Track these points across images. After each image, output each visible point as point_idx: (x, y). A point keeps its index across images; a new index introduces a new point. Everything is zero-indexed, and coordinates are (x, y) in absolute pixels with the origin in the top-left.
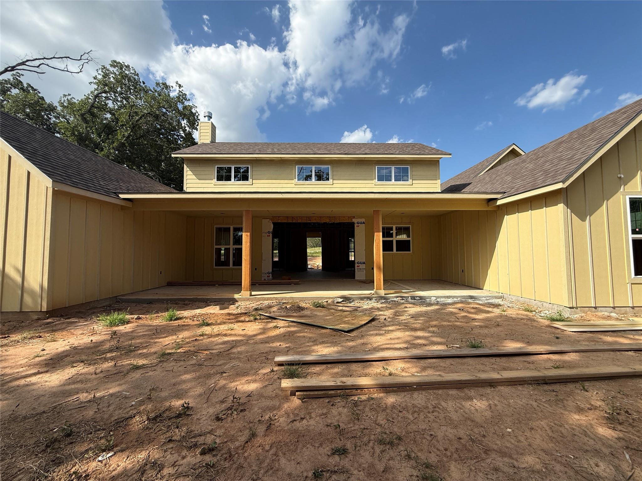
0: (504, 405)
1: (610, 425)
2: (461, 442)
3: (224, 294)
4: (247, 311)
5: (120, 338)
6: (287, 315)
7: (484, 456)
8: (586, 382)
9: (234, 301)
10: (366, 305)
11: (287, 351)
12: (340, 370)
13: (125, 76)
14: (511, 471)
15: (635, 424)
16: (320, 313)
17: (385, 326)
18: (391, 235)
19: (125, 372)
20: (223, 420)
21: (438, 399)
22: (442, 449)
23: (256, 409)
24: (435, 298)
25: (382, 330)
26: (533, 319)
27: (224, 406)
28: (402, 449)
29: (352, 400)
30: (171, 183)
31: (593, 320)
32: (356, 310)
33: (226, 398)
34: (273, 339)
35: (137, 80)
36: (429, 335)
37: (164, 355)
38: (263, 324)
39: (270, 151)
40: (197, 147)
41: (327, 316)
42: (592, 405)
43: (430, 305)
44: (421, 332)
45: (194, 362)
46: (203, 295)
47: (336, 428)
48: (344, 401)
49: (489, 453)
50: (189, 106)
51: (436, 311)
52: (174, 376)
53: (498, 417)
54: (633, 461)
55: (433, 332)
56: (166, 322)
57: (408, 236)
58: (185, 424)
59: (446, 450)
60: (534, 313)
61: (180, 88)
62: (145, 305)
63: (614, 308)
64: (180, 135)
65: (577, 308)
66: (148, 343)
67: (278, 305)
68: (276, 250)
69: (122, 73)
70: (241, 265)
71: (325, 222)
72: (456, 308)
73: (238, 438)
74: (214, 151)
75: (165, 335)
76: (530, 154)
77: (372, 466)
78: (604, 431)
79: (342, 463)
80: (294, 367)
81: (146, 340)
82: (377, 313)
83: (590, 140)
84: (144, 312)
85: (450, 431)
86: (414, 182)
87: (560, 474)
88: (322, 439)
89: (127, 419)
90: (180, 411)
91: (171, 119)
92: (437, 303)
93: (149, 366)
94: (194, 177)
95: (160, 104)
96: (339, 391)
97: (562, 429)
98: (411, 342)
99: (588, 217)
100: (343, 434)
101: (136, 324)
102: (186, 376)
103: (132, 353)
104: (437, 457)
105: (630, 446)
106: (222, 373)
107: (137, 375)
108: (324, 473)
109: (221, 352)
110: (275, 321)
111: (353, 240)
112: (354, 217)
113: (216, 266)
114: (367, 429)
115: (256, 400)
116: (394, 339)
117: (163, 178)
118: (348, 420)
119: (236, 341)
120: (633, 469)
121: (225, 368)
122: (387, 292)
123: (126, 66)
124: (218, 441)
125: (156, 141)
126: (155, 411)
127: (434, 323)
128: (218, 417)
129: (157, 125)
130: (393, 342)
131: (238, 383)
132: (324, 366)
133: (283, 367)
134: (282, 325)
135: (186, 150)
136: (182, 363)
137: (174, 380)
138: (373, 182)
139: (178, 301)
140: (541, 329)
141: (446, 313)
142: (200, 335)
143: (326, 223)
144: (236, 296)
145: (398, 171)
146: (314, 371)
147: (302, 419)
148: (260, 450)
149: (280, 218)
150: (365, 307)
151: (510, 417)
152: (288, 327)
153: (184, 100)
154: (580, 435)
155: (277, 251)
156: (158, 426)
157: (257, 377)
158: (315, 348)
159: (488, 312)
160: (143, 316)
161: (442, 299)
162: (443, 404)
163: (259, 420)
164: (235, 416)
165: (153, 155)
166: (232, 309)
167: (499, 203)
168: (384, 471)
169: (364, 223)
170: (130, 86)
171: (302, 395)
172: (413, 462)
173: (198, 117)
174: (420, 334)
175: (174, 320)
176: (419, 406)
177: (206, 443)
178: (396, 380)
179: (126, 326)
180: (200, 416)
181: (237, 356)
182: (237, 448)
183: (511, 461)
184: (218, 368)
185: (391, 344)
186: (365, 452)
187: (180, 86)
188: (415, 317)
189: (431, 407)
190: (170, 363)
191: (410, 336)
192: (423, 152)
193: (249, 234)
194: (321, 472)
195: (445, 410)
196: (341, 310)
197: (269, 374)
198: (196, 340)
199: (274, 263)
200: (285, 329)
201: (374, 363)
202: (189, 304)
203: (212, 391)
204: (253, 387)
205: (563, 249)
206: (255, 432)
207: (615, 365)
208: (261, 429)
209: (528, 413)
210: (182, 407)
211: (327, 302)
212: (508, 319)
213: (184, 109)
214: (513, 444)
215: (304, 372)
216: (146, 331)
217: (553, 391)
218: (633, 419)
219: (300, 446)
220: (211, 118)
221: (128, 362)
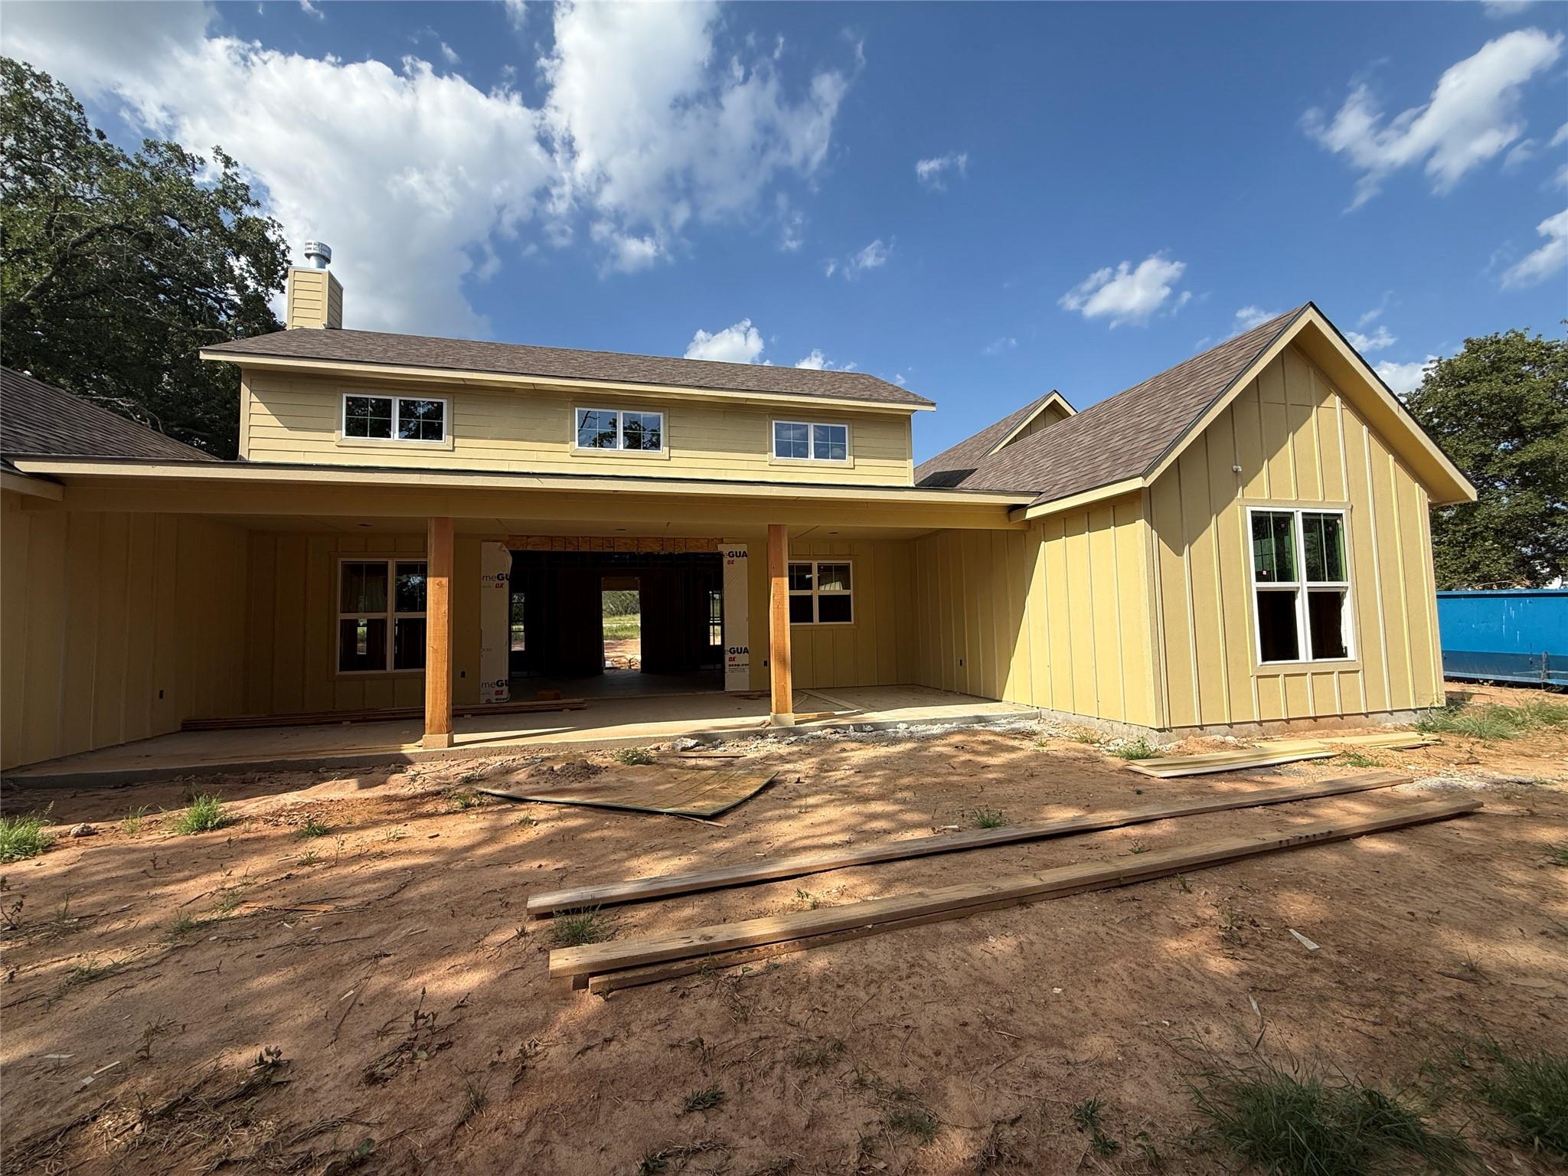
0: (1047, 942)
1: (1226, 951)
2: (966, 1033)
3: (372, 745)
4: (442, 787)
5: (23, 896)
6: (555, 788)
7: (1011, 1052)
8: (1188, 874)
9: (401, 763)
10: (754, 750)
11: (560, 880)
12: (696, 909)
13: (33, 107)
14: (1063, 1072)
15: (1264, 944)
16: (642, 778)
17: (800, 796)
18: (808, 585)
19: (51, 994)
20: (387, 1079)
21: (918, 947)
22: (931, 1053)
23: (482, 1037)
24: (905, 726)
25: (794, 807)
26: (1097, 758)
27: (387, 1044)
28: (847, 1068)
29: (730, 976)
30: (193, 434)
31: (1199, 753)
32: (730, 764)
33: (392, 1021)
34: (519, 852)
35: (75, 122)
36: (896, 808)
37: (184, 929)
38: (489, 817)
39: (502, 364)
40: (285, 338)
41: (658, 784)
42: (1199, 918)
43: (895, 741)
44: (879, 803)
45: (286, 938)
46: (303, 752)
47: (694, 1049)
48: (709, 983)
49: (1022, 1044)
50: (257, 220)
51: (909, 755)
52: (223, 985)
53: (1036, 967)
54: (1263, 1011)
55: (904, 802)
56: (187, 837)
57: (846, 587)
58: (271, 1111)
59: (938, 1054)
60: (1097, 745)
61: (226, 167)
62: (105, 793)
63: (1231, 725)
64: (228, 300)
65: (1170, 730)
66: (127, 902)
67: (529, 765)
68: (517, 622)
69: (21, 95)
70: (424, 666)
71: (649, 550)
72: (949, 745)
73: (435, 1118)
74: (339, 354)
75: (187, 873)
76: (1085, 416)
77: (782, 1119)
78: (1219, 965)
79: (711, 1128)
80: (582, 918)
81: (118, 893)
82: (780, 768)
83: (1187, 395)
84: (104, 813)
85: (944, 1012)
86: (858, 461)
87: (1148, 1060)
88: (660, 1081)
89: (70, 1128)
90: (252, 1079)
91: (197, 252)
92: (911, 738)
93: (136, 966)
94: (274, 421)
95: (159, 203)
96: (697, 961)
97: (1150, 973)
98: (858, 829)
99: (1187, 548)
100: (711, 1060)
101: (80, 850)
102: (262, 980)
103: (71, 937)
104: (921, 1073)
105: (1259, 985)
106: (376, 957)
107: (95, 998)
108: (669, 1160)
109: (369, 904)
110: (523, 807)
111: (717, 596)
112: (721, 541)
113: (341, 670)
114: (767, 1038)
115: (479, 1015)
116: (819, 825)
117: (166, 419)
118: (722, 1026)
119: (412, 868)
120: (1263, 1025)
121: (385, 943)
122: (801, 716)
123: (38, 78)
124: (376, 1136)
125: (142, 309)
126: (166, 1090)
127: (906, 781)
128: (373, 1074)
129: (146, 263)
130: (818, 831)
131: (426, 977)
132: (657, 907)
133: (550, 922)
134: (542, 816)
135: (249, 343)
136: (248, 946)
137: (224, 997)
138: (767, 457)
139: (223, 773)
140: (1111, 776)
141: (928, 756)
142: (303, 864)
143: (651, 553)
144: (408, 749)
145: (822, 434)
146: (631, 920)
147: (608, 1041)
148: (499, 1138)
149: (529, 540)
150: (751, 755)
151: (1058, 963)
152: (560, 818)
153: (240, 203)
154: (1179, 979)
155: (522, 627)
156: (179, 1132)
157: (481, 956)
158: (634, 863)
159: (1013, 749)
160: (101, 825)
161: (921, 728)
162: (930, 956)
163: (493, 1064)
164: (424, 1065)
165: (132, 349)
166: (399, 784)
167: (1031, 514)
168: (808, 1127)
169: (745, 554)
170: (52, 137)
171: (605, 983)
172: (870, 1094)
173: (285, 255)
174: (877, 807)
175: (213, 829)
176: (879, 968)
177: (338, 1149)
178: (829, 918)
179: (39, 859)
180: (317, 1080)
181: (418, 907)
182: (435, 1145)
183: (1063, 1052)
184: (362, 947)
185: (813, 836)
186: (763, 1091)
187: (228, 162)
188: (865, 770)
189: (903, 966)
190: (209, 949)
191: (855, 814)
192: (875, 396)
193: (445, 581)
194: (661, 1157)
195: (933, 967)
196: (693, 768)
197: (512, 943)
198: (288, 877)
199: (514, 656)
200: (550, 824)
201: (777, 884)
202: (259, 779)
203: (350, 1008)
204: (471, 981)
205: (1145, 611)
206: (483, 1096)
207: (1233, 835)
208: (498, 1086)
209: (1091, 950)
210: (259, 1065)
211: (658, 748)
212: (1050, 760)
213: (239, 227)
214: (1065, 1018)
215: (607, 925)
216: (118, 868)
217: (1134, 899)
218: (1262, 934)
219: (607, 1106)
220: (328, 261)
221: (56, 965)
